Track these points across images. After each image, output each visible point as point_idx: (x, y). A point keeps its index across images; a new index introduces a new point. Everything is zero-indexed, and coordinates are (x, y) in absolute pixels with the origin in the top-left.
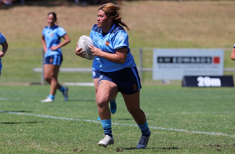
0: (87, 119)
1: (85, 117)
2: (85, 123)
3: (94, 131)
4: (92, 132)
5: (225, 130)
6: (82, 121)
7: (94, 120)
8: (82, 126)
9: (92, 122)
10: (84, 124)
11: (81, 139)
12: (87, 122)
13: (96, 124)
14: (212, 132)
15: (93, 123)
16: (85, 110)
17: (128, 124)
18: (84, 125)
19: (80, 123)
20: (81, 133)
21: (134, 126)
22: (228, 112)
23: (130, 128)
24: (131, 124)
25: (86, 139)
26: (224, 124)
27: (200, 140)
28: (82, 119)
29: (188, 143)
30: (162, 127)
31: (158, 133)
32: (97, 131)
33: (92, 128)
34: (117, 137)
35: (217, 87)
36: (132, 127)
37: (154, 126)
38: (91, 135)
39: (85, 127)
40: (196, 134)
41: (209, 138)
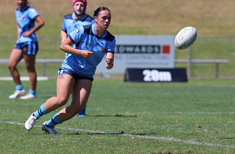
0: (10, 120)
1: (7, 118)
2: (7, 125)
3: (19, 136)
4: (17, 137)
5: (177, 134)
6: (4, 123)
7: (18, 121)
8: (4, 129)
9: (16, 124)
10: (6, 127)
11: (3, 145)
12: (11, 124)
13: (21, 127)
14: (162, 137)
15: (18, 125)
16: (8, 110)
17: (60, 127)
18: (6, 129)
19: (2, 126)
20: (3, 138)
21: (67, 129)
22: (181, 113)
23: (63, 131)
24: (63, 127)
25: (9, 145)
26: (176, 127)
27: (148, 146)
28: (4, 120)
29: (133, 150)
30: (101, 130)
31: (96, 138)
32: (22, 136)
33: (16, 131)
34: (47, 143)
35: (167, 82)
36: (64, 131)
37: (91, 129)
38: (15, 141)
39: (7, 130)
40: (142, 139)
41: (159, 144)
